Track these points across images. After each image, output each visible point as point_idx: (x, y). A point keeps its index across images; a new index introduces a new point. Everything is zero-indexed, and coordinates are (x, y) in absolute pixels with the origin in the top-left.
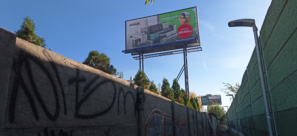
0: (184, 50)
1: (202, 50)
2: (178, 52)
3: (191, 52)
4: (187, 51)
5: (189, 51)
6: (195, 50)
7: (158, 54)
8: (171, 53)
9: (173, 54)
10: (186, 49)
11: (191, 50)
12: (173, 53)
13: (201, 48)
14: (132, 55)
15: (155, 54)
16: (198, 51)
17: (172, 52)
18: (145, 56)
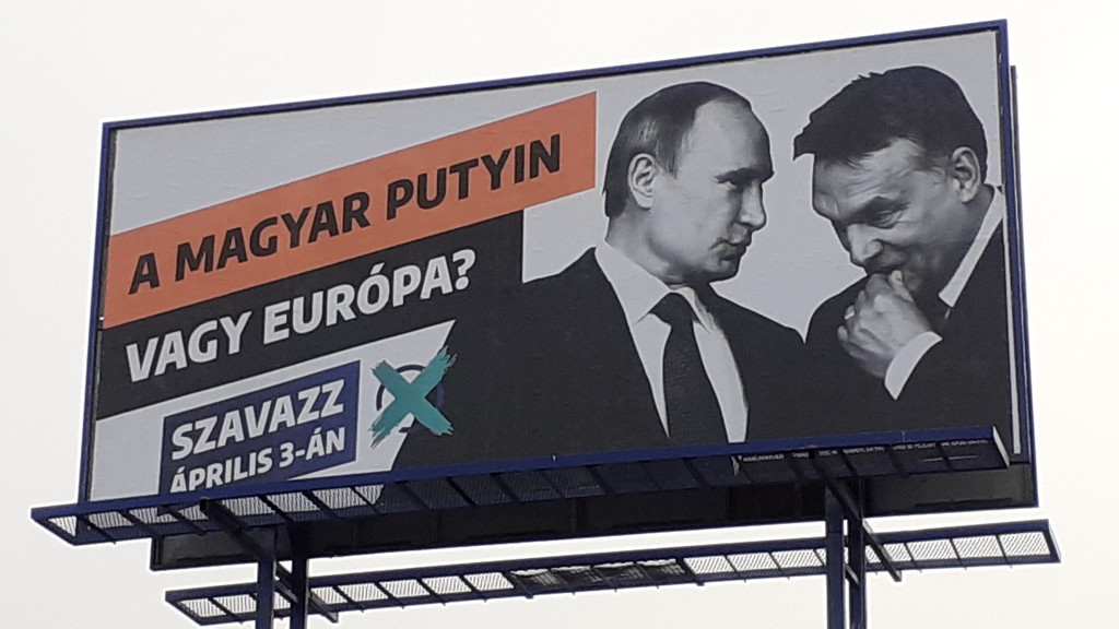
0: (830, 543)
1: (1053, 557)
2: (762, 561)
3: (915, 565)
4: (871, 555)
5: (895, 552)
6: (968, 547)
8: (672, 570)
9: (689, 577)
10: (857, 530)
11: (921, 550)
12: (701, 565)
13: (1043, 527)
14: (158, 563)
16: (1006, 560)
18: (335, 582)
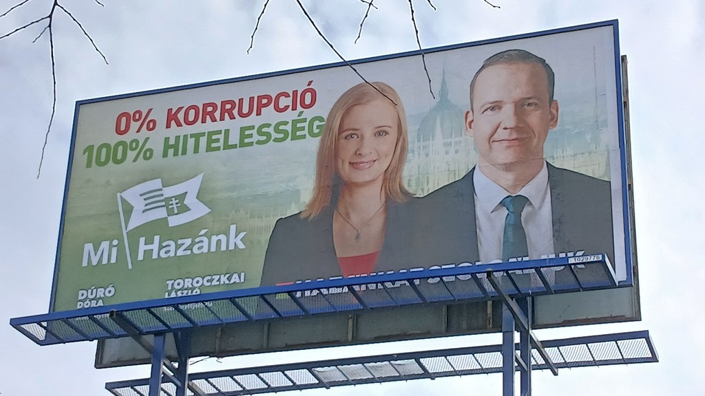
1: (654, 359)
3: (567, 365)
5: (552, 353)
6: (598, 350)
7: (309, 366)
9: (426, 374)
11: (569, 352)
12: (431, 364)
13: (644, 335)
14: (99, 364)
15: (282, 368)
16: (624, 361)
17: (417, 356)
18: (206, 376)
